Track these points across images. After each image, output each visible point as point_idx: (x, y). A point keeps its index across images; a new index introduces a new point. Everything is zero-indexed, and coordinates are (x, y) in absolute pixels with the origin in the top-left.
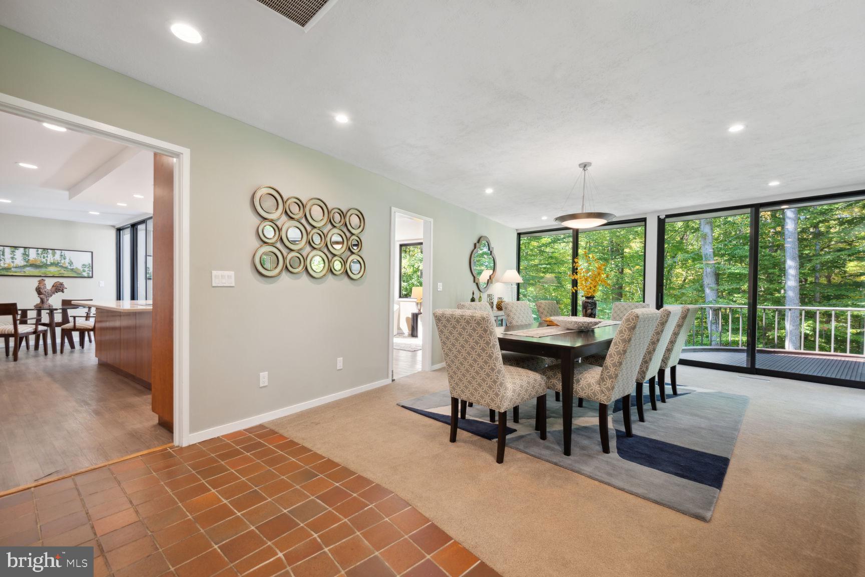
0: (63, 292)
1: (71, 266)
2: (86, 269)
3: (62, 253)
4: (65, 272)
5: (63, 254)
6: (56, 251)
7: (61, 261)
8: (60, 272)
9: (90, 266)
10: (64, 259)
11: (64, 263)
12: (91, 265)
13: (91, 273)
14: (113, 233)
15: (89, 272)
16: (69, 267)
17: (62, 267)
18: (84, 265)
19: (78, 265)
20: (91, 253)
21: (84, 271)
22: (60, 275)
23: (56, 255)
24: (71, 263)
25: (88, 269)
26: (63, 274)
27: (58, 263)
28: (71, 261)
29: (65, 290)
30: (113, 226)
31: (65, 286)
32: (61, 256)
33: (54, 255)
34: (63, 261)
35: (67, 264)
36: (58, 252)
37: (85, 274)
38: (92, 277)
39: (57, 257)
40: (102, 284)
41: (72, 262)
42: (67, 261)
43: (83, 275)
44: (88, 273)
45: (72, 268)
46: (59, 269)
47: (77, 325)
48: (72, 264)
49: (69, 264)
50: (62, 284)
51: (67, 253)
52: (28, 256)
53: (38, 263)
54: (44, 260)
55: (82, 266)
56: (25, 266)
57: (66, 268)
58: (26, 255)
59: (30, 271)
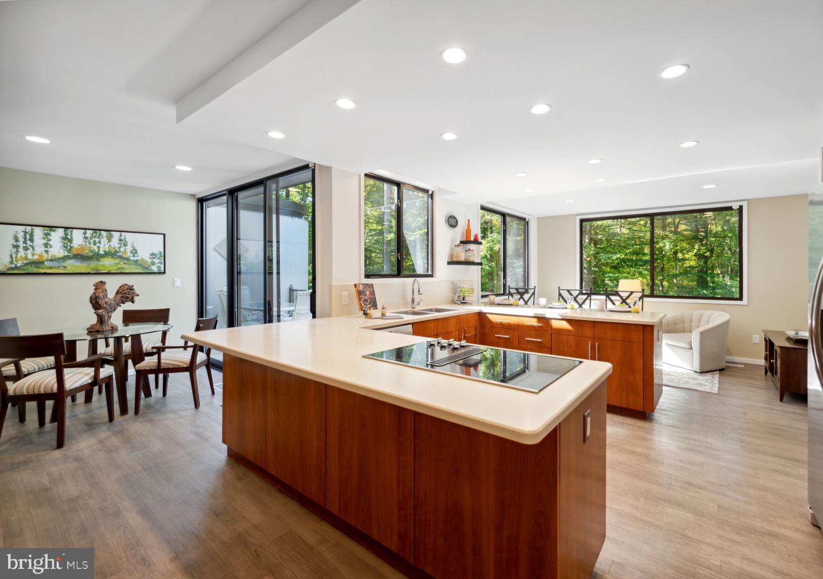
0: (133, 302)
1: (134, 256)
2: (156, 261)
3: (121, 236)
4: (125, 266)
5: (123, 237)
6: (112, 232)
7: (120, 248)
8: (119, 266)
9: (161, 256)
10: (125, 245)
11: (125, 252)
12: (163, 254)
13: (162, 266)
14: (192, 206)
15: (159, 265)
16: (132, 258)
17: (121, 257)
18: (152, 254)
19: (144, 255)
20: (163, 236)
21: (153, 264)
22: (118, 271)
23: (112, 240)
24: (134, 252)
25: (159, 261)
26: (123, 268)
27: (116, 252)
28: (134, 249)
29: (136, 298)
30: (193, 196)
31: (137, 291)
32: (121, 240)
33: (110, 239)
34: (122, 249)
35: (129, 254)
36: (116, 235)
37: (155, 268)
38: (164, 273)
39: (115, 242)
40: (178, 282)
41: (136, 251)
42: (129, 248)
43: (151, 269)
44: (159, 267)
45: (136, 258)
46: (117, 261)
48: (136, 252)
49: (132, 253)
50: (131, 288)
51: (129, 237)
52: (71, 241)
53: (86, 252)
54: (95, 248)
55: (149, 255)
56: (65, 258)
57: (128, 259)
58: (67, 239)
59: (73, 265)
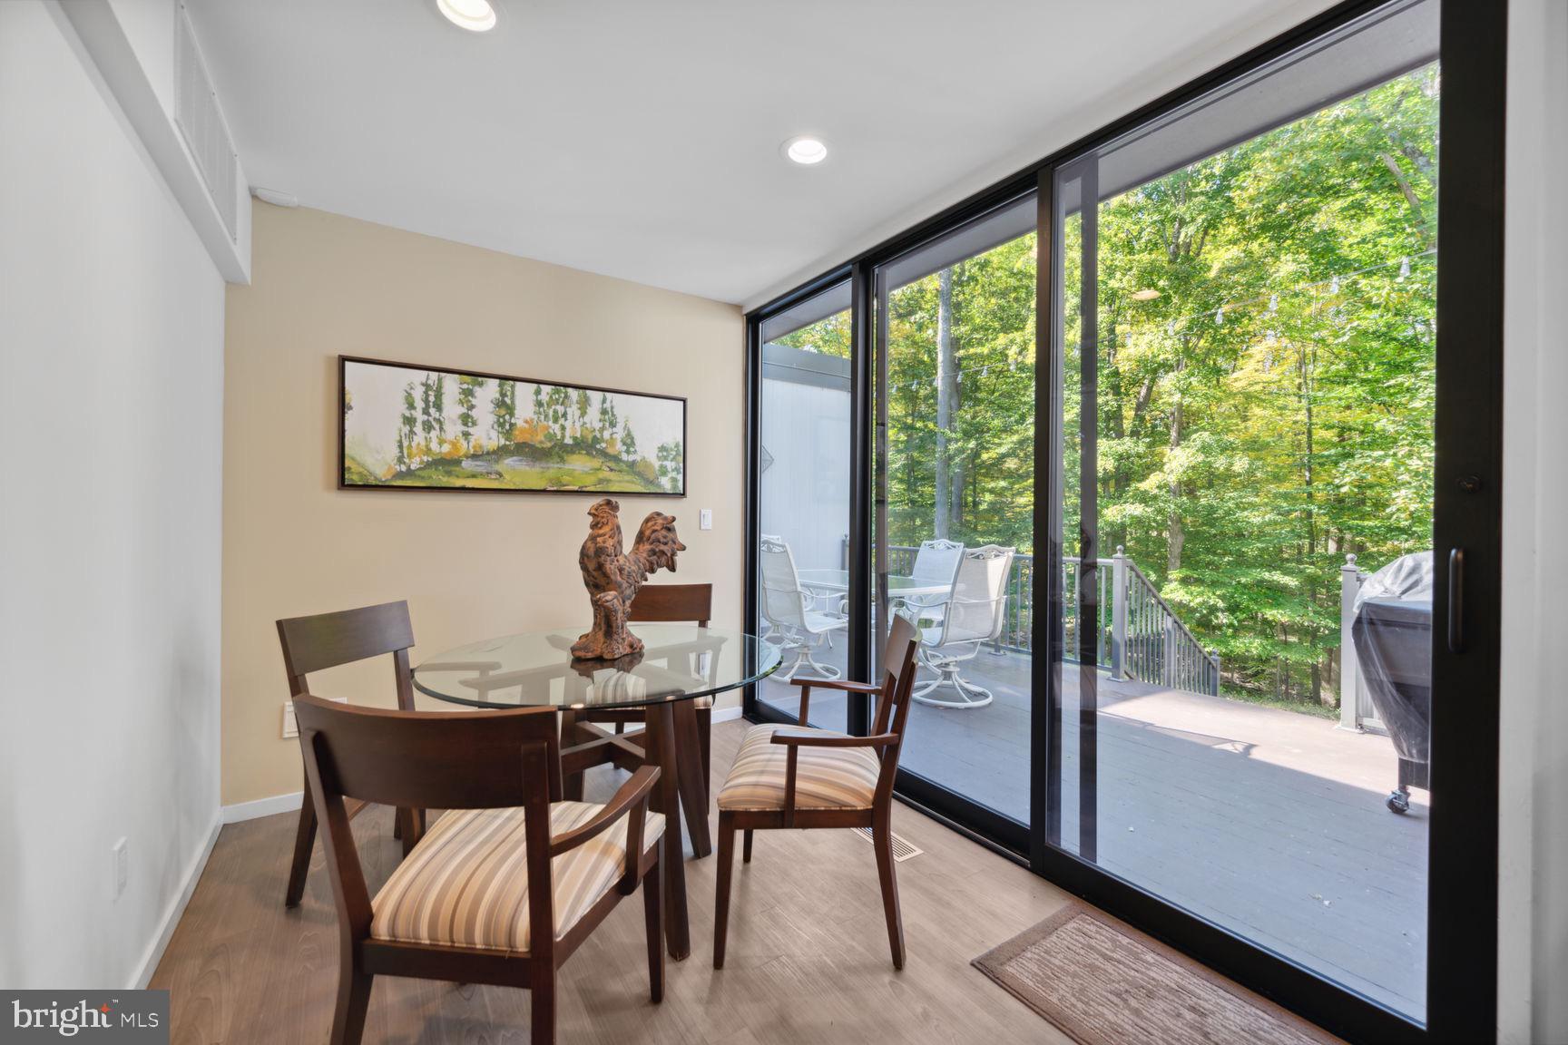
1: (628, 452)
2: (670, 465)
3: (604, 401)
4: (612, 476)
5: (607, 405)
6: (588, 392)
7: (602, 429)
8: (601, 475)
9: (677, 451)
10: (613, 425)
11: (612, 441)
12: (681, 448)
13: (680, 477)
15: (674, 474)
16: (624, 457)
17: (604, 454)
18: (662, 449)
19: (647, 449)
20: (682, 403)
21: (664, 472)
22: (599, 488)
23: (589, 410)
24: (629, 442)
25: (673, 464)
26: (608, 481)
27: (596, 440)
28: (629, 435)
30: (737, 307)
32: (604, 412)
33: (584, 405)
34: (606, 434)
35: (619, 447)
36: (595, 397)
37: (664, 483)
38: (684, 494)
39: (593, 417)
40: (709, 518)
41: (632, 439)
42: (619, 433)
43: (659, 485)
44: (674, 480)
45: (631, 458)
46: (596, 463)
47: (799, 785)
48: (633, 443)
49: (624, 444)
50: (669, 525)
51: (618, 404)
52: (510, 410)
53: (539, 439)
54: (556, 428)
55: (656, 451)
56: (501, 452)
57: (616, 459)
58: (504, 406)
59: (516, 471)
